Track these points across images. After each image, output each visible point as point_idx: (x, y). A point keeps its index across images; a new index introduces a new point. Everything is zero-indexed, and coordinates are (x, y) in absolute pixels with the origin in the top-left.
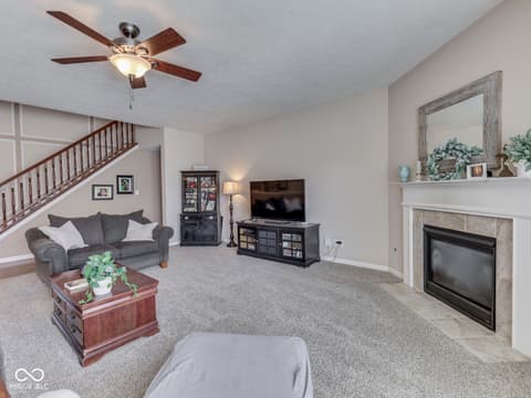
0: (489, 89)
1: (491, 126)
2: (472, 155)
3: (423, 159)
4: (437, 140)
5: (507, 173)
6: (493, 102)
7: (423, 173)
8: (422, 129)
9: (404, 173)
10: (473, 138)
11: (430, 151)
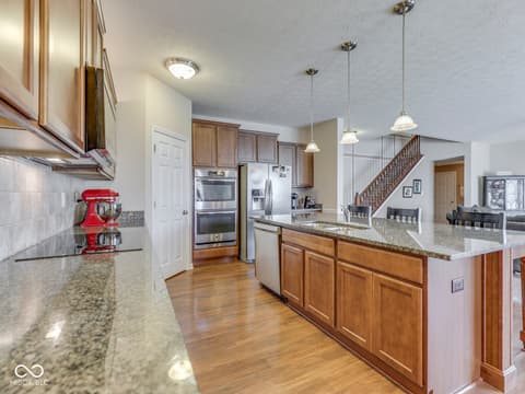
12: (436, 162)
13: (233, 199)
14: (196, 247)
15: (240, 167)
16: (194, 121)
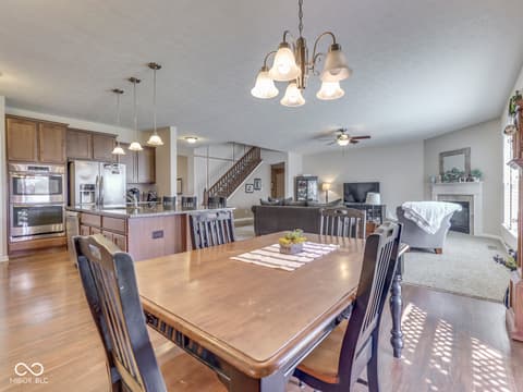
0: (466, 152)
1: (467, 165)
2: (462, 174)
3: (442, 174)
4: (447, 168)
5: (472, 180)
6: (468, 157)
7: (442, 180)
8: (442, 162)
9: (433, 180)
10: (461, 168)
11: (445, 171)
12: (272, 166)
13: (60, 193)
14: (12, 240)
15: (69, 164)
16: (7, 116)
